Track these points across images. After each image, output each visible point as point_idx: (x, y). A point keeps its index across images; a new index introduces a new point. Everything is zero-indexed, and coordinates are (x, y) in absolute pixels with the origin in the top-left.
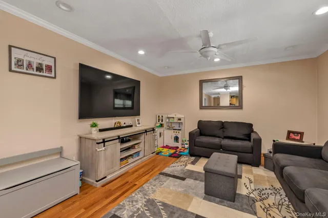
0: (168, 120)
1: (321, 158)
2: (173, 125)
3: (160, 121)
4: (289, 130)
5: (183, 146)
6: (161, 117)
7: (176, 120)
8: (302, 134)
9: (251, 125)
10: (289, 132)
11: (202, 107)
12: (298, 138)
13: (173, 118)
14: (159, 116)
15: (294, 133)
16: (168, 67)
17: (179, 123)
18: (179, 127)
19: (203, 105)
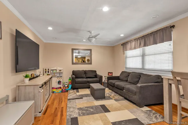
0: (52, 72)
1: (119, 80)
2: (55, 75)
3: (47, 73)
4: (109, 72)
5: (64, 86)
6: (47, 69)
7: (58, 71)
8: (112, 73)
9: (95, 71)
10: (109, 73)
11: (73, 63)
12: (111, 74)
13: (56, 70)
14: (46, 69)
15: (110, 73)
16: (56, 38)
17: (60, 73)
18: (60, 75)
19: (74, 62)
